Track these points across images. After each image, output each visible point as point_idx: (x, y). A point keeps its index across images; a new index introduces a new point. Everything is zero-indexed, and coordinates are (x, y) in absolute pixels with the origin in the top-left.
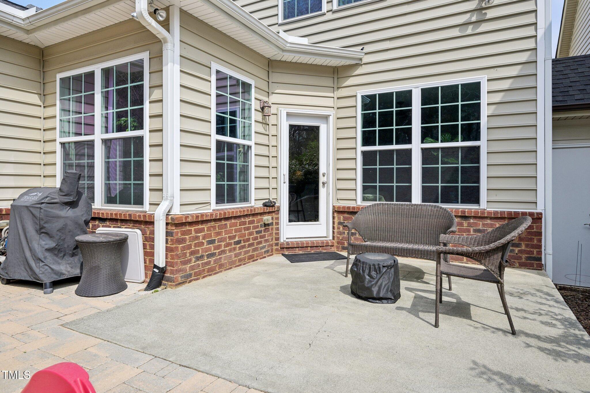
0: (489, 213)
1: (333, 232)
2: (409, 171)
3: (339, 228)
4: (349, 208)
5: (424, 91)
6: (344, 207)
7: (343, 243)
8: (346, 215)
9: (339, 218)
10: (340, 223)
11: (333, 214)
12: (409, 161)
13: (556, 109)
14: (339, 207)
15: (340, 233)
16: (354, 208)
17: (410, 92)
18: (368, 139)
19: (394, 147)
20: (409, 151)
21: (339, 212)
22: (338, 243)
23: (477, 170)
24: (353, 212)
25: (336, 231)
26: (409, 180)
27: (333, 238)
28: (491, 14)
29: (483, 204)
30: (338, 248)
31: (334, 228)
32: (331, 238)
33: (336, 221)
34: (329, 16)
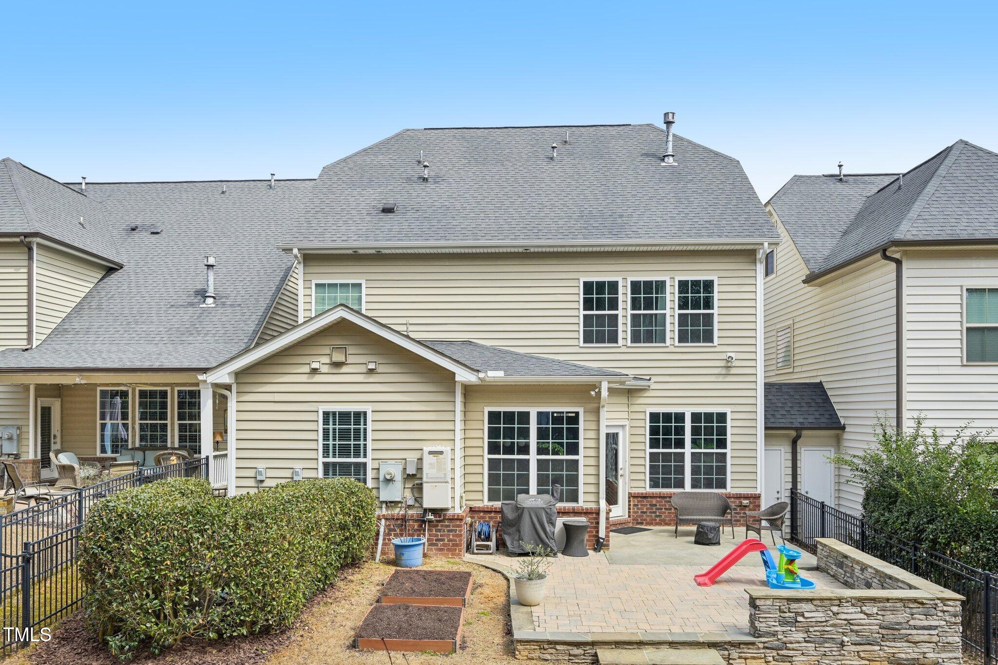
0: (733, 494)
1: (629, 512)
2: (683, 467)
3: (634, 509)
4: (642, 493)
5: (693, 414)
6: (638, 493)
7: (638, 520)
8: (640, 499)
9: (634, 501)
10: (635, 505)
11: (629, 498)
12: (683, 461)
13: (766, 428)
14: (635, 493)
15: (635, 512)
16: (646, 494)
17: (684, 414)
18: (654, 443)
19: (673, 450)
20: (683, 454)
21: (634, 497)
22: (633, 520)
23: (725, 467)
24: (644, 497)
25: (631, 511)
26: (682, 472)
27: (629, 516)
28: (733, 371)
29: (730, 489)
30: (633, 523)
31: (629, 509)
32: (627, 517)
33: (632, 503)
34: (624, 349)
